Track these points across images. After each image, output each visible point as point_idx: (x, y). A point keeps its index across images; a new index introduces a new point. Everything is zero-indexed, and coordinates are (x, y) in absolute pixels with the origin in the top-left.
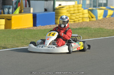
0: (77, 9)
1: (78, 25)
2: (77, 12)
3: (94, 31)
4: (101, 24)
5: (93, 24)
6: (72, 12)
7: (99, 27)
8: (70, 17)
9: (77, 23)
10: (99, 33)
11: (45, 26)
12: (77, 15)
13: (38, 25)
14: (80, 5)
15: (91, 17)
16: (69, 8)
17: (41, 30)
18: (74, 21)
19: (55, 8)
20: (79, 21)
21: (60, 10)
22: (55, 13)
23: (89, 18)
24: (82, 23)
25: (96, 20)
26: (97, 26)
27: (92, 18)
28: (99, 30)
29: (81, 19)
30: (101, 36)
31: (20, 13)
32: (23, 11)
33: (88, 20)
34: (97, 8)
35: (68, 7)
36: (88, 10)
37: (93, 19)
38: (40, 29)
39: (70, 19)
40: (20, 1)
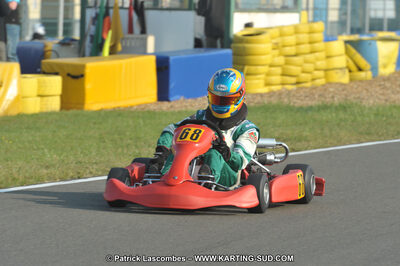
0: (307, 40)
1: (313, 94)
2: (307, 51)
3: (372, 117)
4: (393, 92)
5: (365, 91)
6: (291, 50)
7: (386, 100)
8: (283, 69)
9: (306, 88)
10: (390, 124)
11: (200, 99)
12: (306, 62)
13: (177, 97)
14: (319, 26)
15: (354, 68)
16: (282, 35)
18: (298, 83)
19: (231, 36)
20: (313, 80)
21: (248, 42)
22: (234, 54)
23: (350, 71)
24: (325, 90)
25: (374, 77)
26: (379, 99)
27: (360, 69)
28: (389, 113)
29: (321, 73)
31: (110, 53)
32: (119, 47)
33: (345, 79)
35: (276, 32)
36: (346, 42)
37: (362, 75)
38: (184, 109)
39: (283, 75)
40: (111, 11)
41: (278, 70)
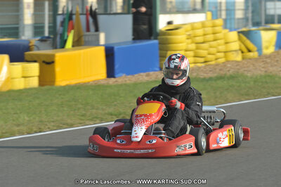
0: (211, 32)
2: (212, 39)
3: (252, 83)
4: (272, 66)
5: (252, 66)
6: (200, 39)
8: (195, 52)
9: (211, 65)
10: (264, 87)
11: (136, 75)
12: (211, 47)
13: (119, 75)
14: (219, 22)
15: (245, 50)
16: (193, 29)
17: (126, 85)
18: (205, 62)
19: (158, 31)
20: (216, 59)
21: (169, 35)
22: (160, 43)
23: (242, 52)
24: (225, 66)
25: (259, 56)
26: (261, 71)
28: (264, 80)
29: (222, 55)
30: (268, 94)
31: (73, 46)
33: (239, 58)
34: (261, 28)
35: (189, 27)
36: (239, 32)
37: (251, 54)
38: (124, 82)
39: (195, 56)
40: (74, 17)
41: (191, 53)
